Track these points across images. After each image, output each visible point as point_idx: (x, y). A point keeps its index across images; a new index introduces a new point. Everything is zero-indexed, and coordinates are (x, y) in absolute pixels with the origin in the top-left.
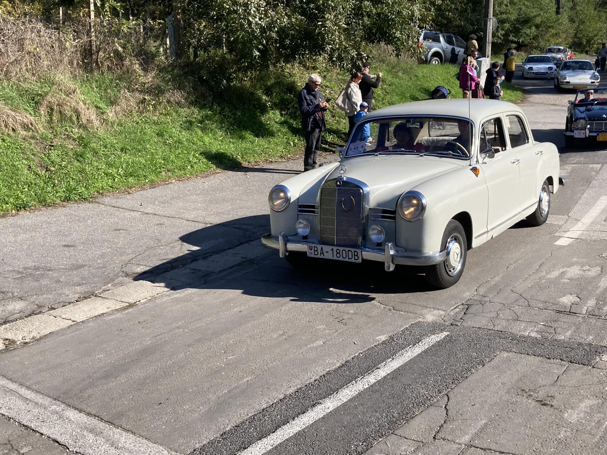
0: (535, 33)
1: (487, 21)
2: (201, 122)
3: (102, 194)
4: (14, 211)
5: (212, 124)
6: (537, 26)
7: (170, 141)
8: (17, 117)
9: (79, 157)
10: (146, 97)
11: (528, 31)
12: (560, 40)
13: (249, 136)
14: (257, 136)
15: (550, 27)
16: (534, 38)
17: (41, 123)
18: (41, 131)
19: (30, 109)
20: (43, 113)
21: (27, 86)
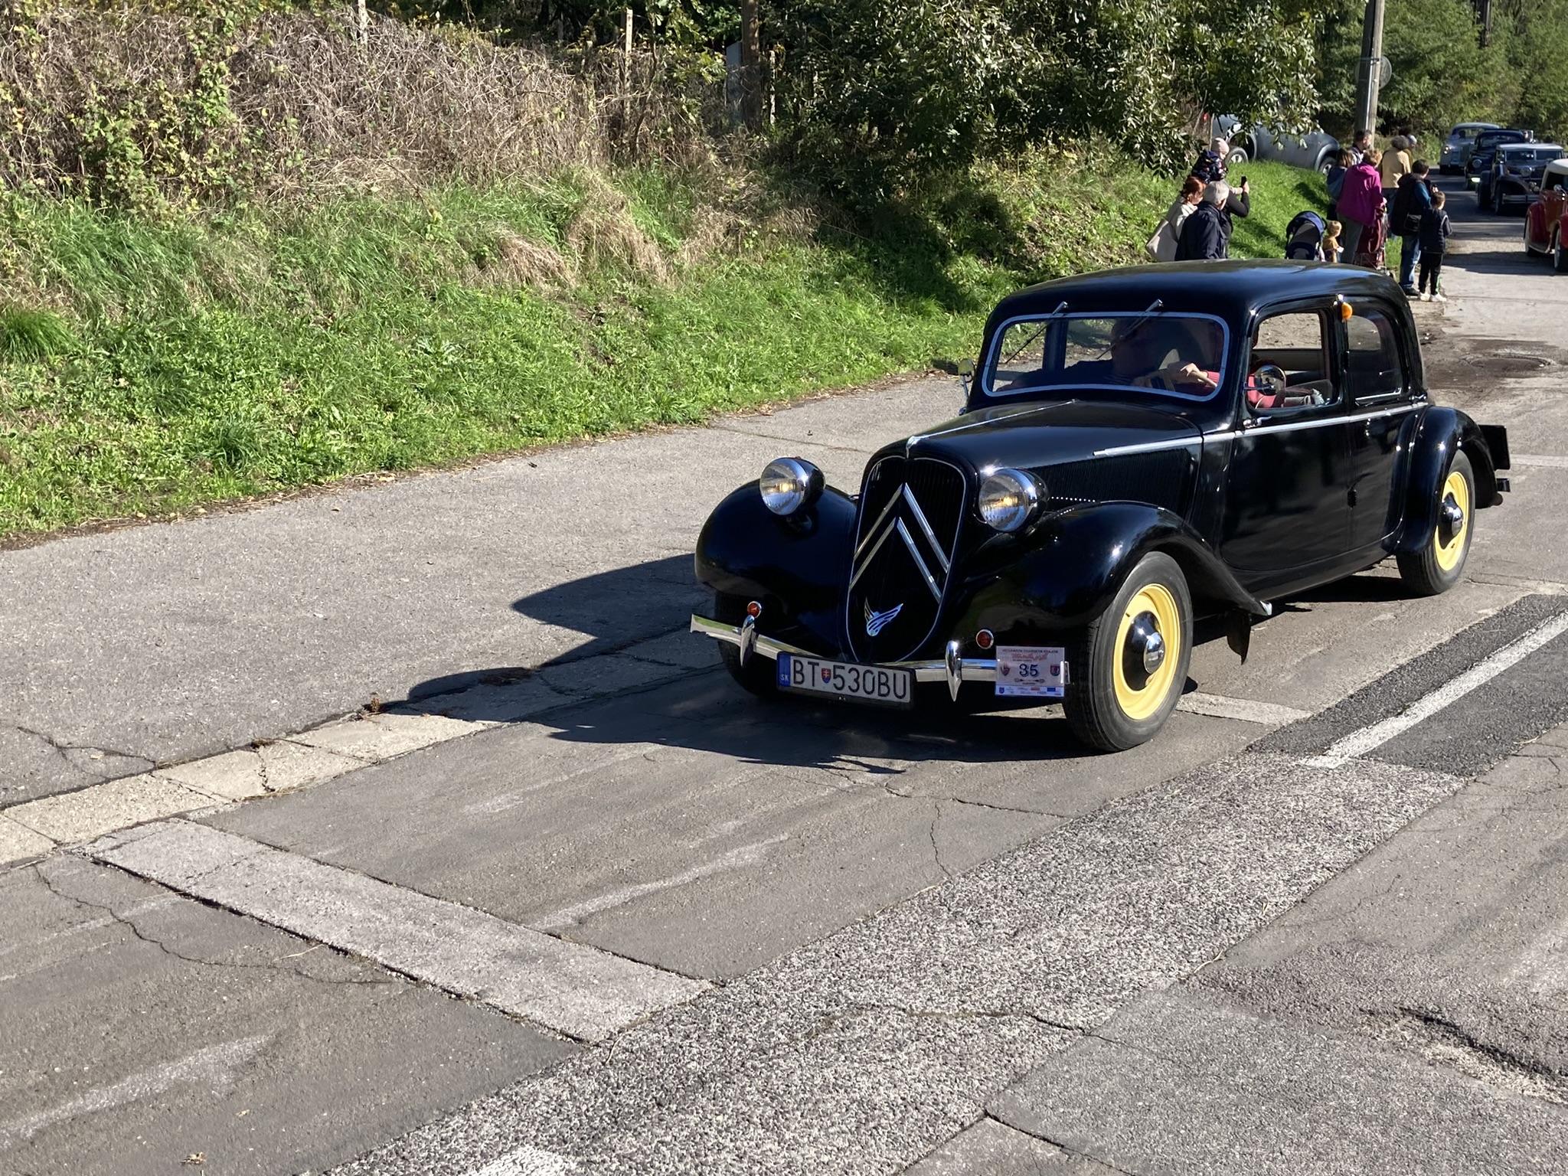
0: (1430, 93)
1: (1369, 64)
2: (840, 277)
3: (716, 413)
4: (587, 436)
5: (859, 282)
6: (1435, 76)
7: (796, 314)
8: (535, 255)
9: (654, 339)
10: (742, 222)
11: (1414, 88)
12: (1488, 110)
13: (933, 306)
14: (950, 310)
15: (1464, 77)
16: (1424, 105)
17: (572, 269)
18: (574, 284)
19: (553, 239)
20: (575, 247)
21: (542, 191)
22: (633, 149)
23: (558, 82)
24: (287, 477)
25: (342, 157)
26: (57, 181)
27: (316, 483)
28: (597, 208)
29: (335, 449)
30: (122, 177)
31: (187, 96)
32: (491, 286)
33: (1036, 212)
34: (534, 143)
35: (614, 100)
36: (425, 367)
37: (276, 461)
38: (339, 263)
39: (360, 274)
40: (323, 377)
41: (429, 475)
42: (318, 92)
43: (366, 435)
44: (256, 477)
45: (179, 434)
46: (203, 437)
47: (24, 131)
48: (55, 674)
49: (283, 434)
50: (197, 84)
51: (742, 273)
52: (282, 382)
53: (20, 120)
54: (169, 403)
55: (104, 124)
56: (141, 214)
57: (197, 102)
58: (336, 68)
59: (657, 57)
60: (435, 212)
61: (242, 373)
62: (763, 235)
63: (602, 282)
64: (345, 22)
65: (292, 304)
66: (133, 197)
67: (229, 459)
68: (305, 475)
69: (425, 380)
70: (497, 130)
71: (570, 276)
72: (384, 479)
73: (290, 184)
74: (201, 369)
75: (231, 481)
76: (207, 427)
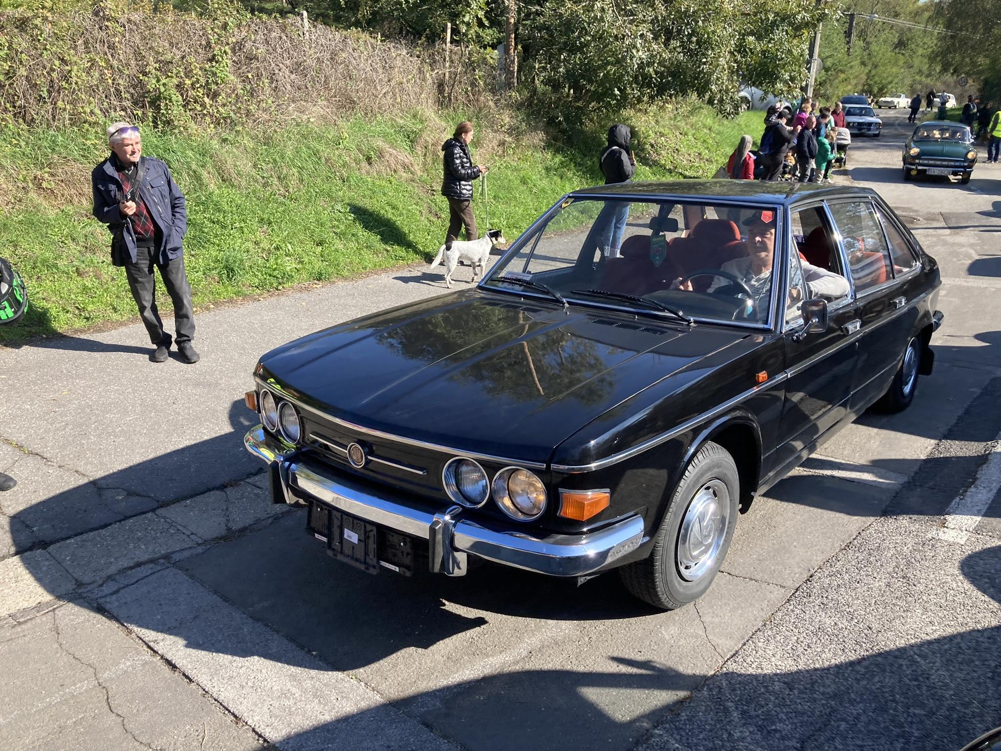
1: (811, 62)
2: (557, 170)
5: (566, 172)
7: (535, 190)
8: (399, 157)
10: (507, 139)
15: (840, 71)
17: (418, 165)
18: (419, 173)
19: (408, 148)
20: (420, 153)
21: (402, 122)
22: (450, 99)
23: (411, 62)
24: (261, 286)
25: (293, 101)
26: (133, 114)
27: (277, 290)
28: (432, 132)
29: (288, 269)
30: (170, 112)
31: (207, 66)
32: (375, 174)
33: (653, 135)
34: (398, 95)
35: (440, 72)
36: (338, 221)
37: (255, 275)
38: (292, 161)
39: (304, 167)
40: (282, 226)
41: (340, 284)
42: (281, 65)
43: (306, 260)
44: (244, 286)
45: (200, 260)
46: (215, 262)
47: (113, 84)
48: (108, 426)
49: (260, 260)
50: (212, 59)
51: (506, 167)
52: (260, 229)
53: (110, 78)
54: (195, 242)
55: (158, 81)
56: (180, 132)
57: (214, 69)
58: (291, 52)
59: (463, 49)
60: (344, 133)
61: (237, 225)
62: (517, 147)
63: (433, 172)
64: (296, 26)
65: (265, 185)
66: (176, 123)
67: (228, 275)
68: (271, 284)
69: (339, 228)
70: (379, 88)
71: (417, 169)
72: (315, 286)
73: (266, 116)
74: (214, 222)
75: (229, 289)
76: (217, 256)
